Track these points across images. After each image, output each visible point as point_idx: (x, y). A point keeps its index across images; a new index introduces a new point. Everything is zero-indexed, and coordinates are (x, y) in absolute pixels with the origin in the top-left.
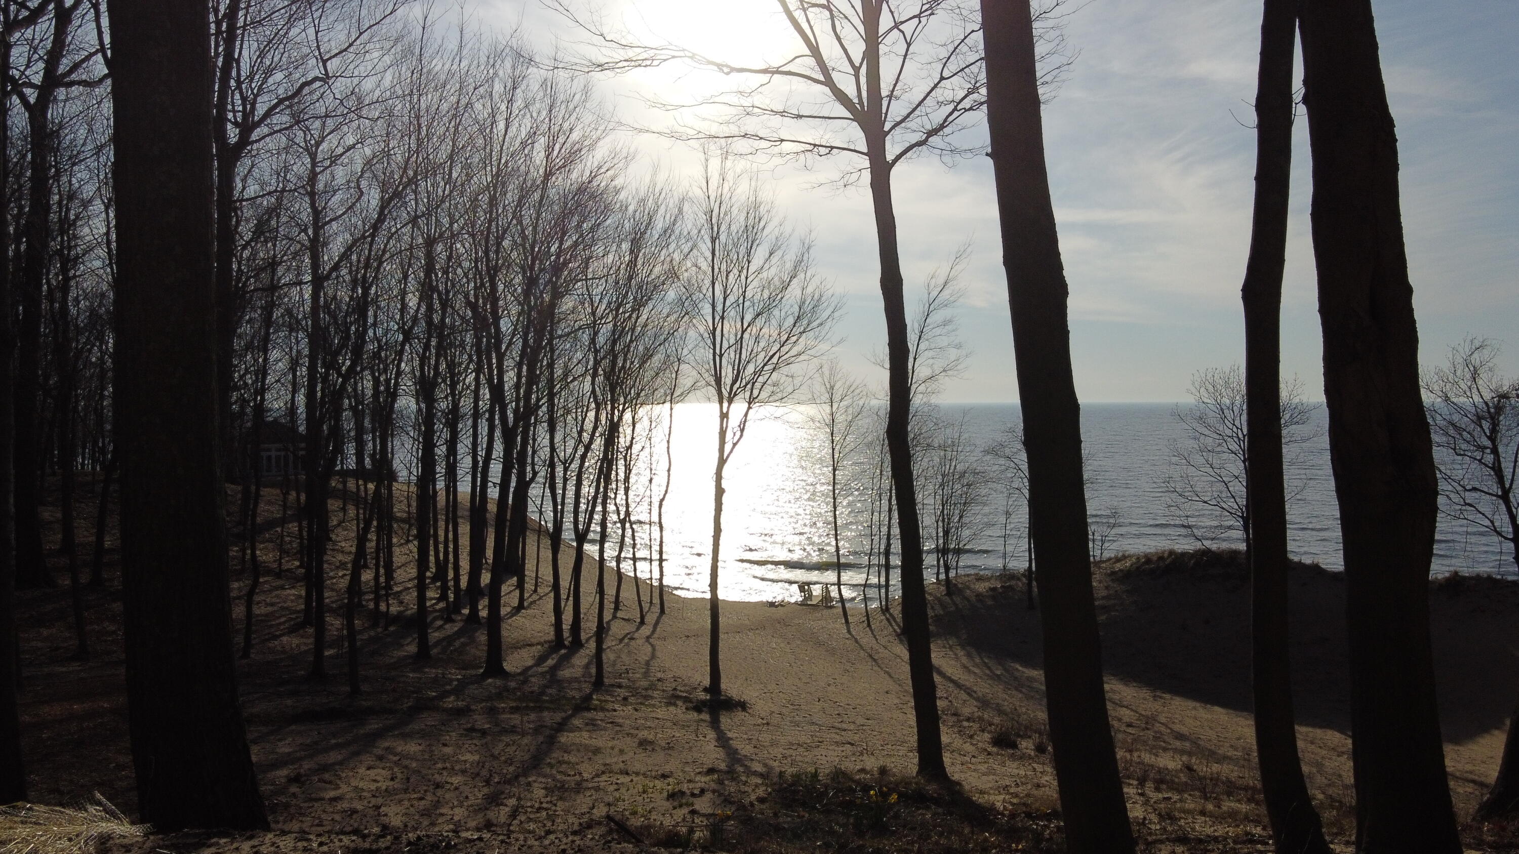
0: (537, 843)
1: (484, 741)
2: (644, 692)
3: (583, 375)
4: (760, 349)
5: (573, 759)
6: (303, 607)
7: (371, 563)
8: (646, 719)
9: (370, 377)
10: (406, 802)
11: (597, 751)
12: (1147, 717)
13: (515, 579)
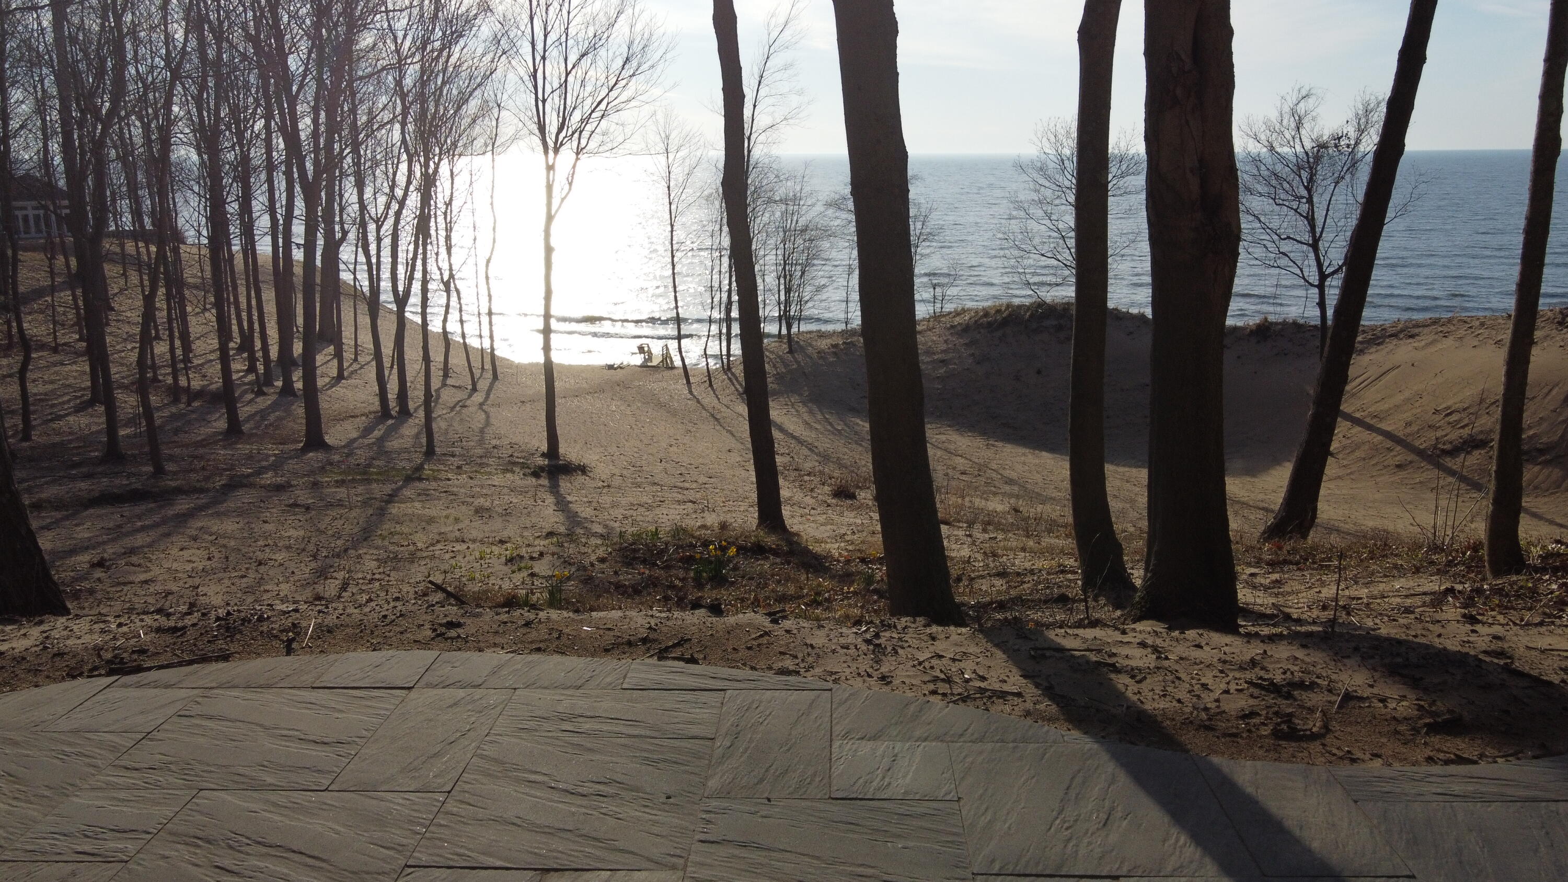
0: (357, 611)
1: (308, 516)
2: (479, 461)
3: (391, 122)
4: (586, 94)
5: (406, 530)
6: (89, 384)
7: (165, 334)
8: (482, 487)
9: (138, 123)
10: (226, 581)
11: (431, 520)
12: (980, 464)
13: (332, 347)
